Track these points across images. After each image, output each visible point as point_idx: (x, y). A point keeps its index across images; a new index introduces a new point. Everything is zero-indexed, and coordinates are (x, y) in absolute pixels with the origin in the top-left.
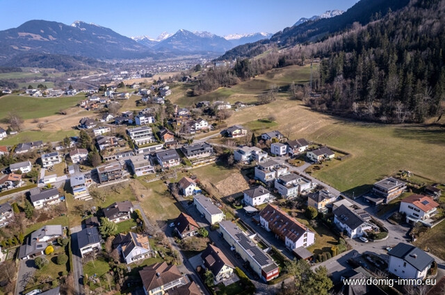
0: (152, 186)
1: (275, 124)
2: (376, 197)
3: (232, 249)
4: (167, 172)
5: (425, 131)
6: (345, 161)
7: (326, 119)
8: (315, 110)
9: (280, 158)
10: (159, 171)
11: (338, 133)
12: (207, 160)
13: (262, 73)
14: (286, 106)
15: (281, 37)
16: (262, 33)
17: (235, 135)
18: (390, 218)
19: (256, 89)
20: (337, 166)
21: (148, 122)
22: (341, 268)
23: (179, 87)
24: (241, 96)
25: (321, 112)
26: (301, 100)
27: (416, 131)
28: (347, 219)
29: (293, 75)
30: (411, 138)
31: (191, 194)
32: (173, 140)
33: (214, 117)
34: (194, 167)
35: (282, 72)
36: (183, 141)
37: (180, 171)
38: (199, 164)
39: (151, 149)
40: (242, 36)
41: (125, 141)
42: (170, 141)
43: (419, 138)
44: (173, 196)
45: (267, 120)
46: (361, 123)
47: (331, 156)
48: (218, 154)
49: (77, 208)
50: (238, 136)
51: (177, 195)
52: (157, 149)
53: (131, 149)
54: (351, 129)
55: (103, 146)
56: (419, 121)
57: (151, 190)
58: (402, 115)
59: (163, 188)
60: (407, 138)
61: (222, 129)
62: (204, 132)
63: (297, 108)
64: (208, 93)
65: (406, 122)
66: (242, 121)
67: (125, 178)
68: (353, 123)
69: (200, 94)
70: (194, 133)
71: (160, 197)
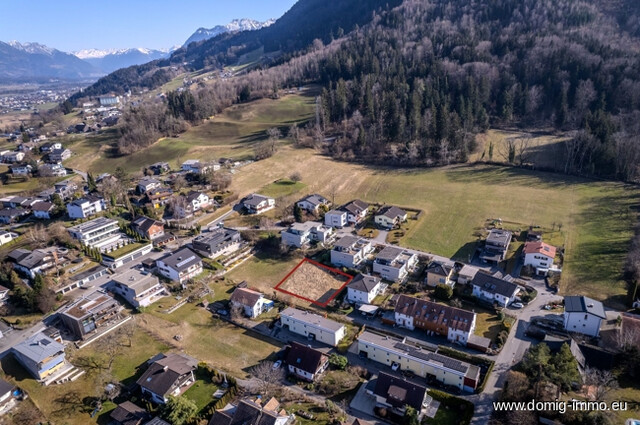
0: (183, 317)
1: (303, 186)
2: (493, 256)
3: (395, 368)
4: (193, 288)
5: (476, 171)
6: (422, 220)
7: (361, 170)
8: (340, 160)
9: (341, 230)
10: (177, 290)
11: (386, 186)
12: (241, 255)
13: (220, 111)
14: (297, 157)
15: (186, 56)
16: (141, 50)
17: (260, 209)
18: (522, 274)
19: (225, 136)
20: (417, 227)
21: (95, 210)
22: (527, 345)
23: (79, 143)
24: (207, 149)
25: (349, 161)
26: (312, 148)
27: (467, 172)
28: (494, 287)
29: (269, 112)
30: (469, 181)
31: (260, 312)
32: (163, 234)
33: (208, 187)
34: (229, 270)
35: (250, 109)
36: (183, 233)
37: (213, 282)
38: (234, 263)
39: (135, 256)
40: (106, 53)
41: (76, 252)
42: (158, 235)
43: (476, 180)
44: (234, 323)
45: (289, 180)
46: (403, 170)
47: (405, 217)
48: (252, 242)
49: (63, 401)
50: (263, 210)
51: (240, 320)
52: (144, 253)
53: (96, 264)
54: (397, 179)
55: (37, 269)
56: (463, 160)
57: (186, 324)
58: (447, 156)
59: (204, 315)
60: (464, 181)
61: (234, 203)
62: (207, 212)
63: (314, 159)
64: (143, 149)
65: (453, 163)
66: (254, 187)
67: (123, 316)
68: (394, 171)
69: (132, 152)
70: (191, 216)
71: (209, 331)
